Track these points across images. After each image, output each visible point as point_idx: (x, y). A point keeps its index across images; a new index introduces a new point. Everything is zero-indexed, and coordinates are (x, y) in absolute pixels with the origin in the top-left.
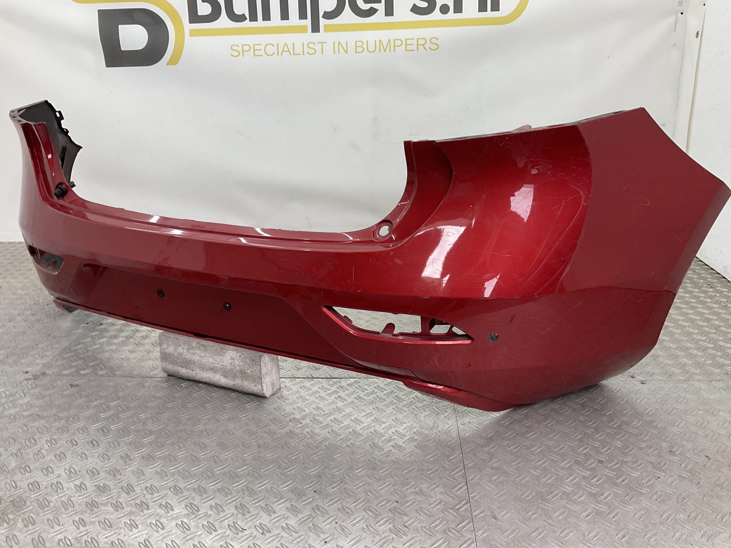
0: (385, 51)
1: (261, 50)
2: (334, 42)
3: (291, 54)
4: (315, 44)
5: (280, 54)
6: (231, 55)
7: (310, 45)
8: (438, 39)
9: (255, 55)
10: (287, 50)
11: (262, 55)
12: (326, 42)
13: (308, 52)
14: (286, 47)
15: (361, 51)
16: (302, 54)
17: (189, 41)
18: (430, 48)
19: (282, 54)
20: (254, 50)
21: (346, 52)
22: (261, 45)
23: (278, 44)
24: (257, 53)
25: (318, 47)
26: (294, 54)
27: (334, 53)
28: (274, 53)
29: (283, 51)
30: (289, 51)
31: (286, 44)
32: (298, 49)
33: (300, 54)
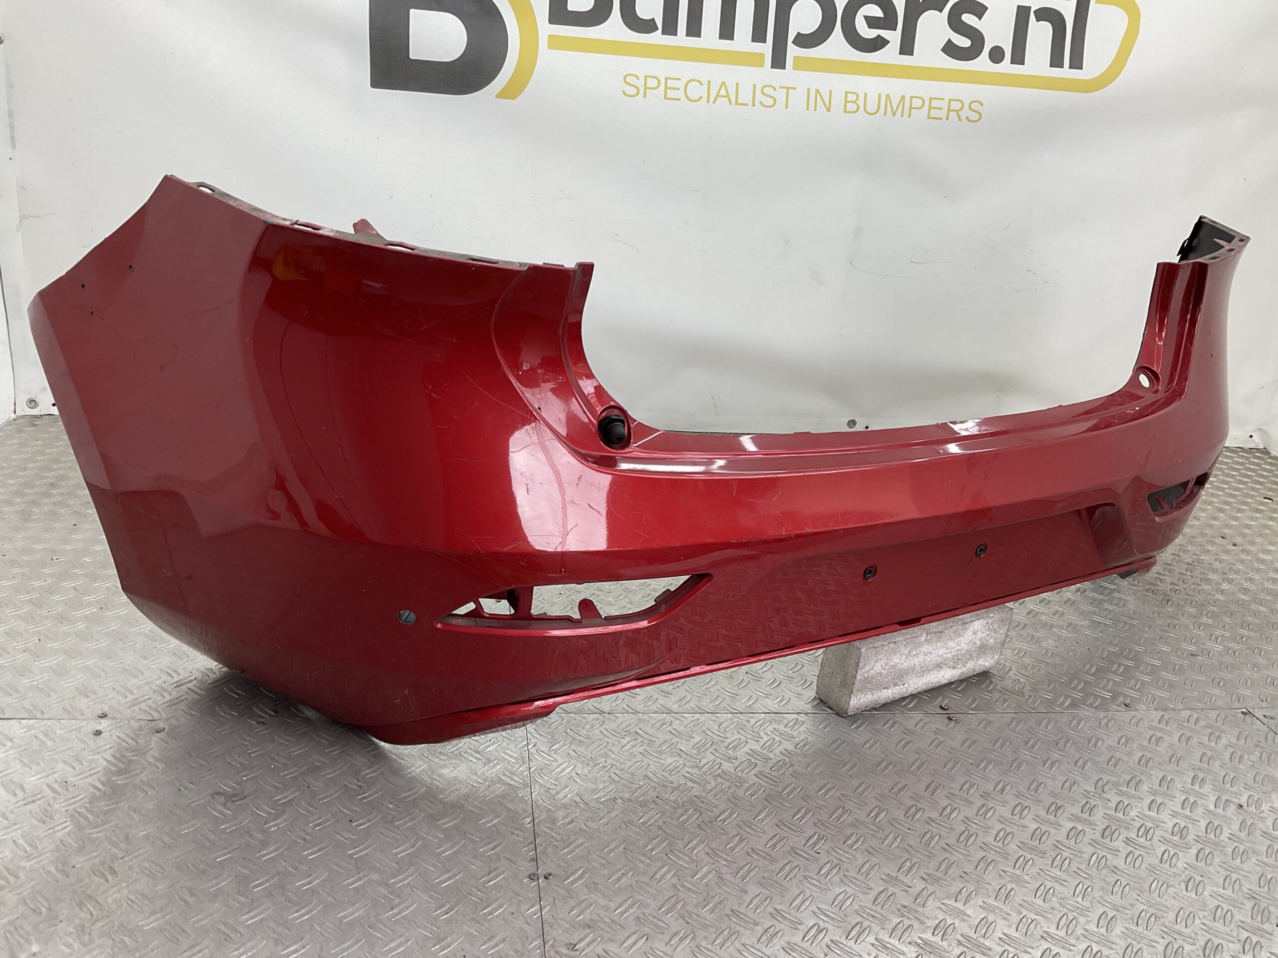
0: (894, 114)
1: (678, 89)
2: (809, 90)
3: (730, 103)
4: (775, 89)
5: (712, 100)
6: (624, 92)
7: (766, 90)
8: (982, 105)
9: (666, 98)
10: (725, 94)
11: (679, 100)
12: (795, 88)
13: (761, 103)
14: (723, 88)
15: (854, 110)
16: (750, 103)
17: (546, 57)
18: (967, 118)
19: (714, 102)
20: (666, 88)
21: (828, 110)
22: (680, 79)
23: (709, 82)
24: (670, 94)
25: (780, 95)
26: (737, 103)
27: (807, 109)
28: (701, 97)
29: (718, 95)
30: (728, 96)
31: (723, 83)
32: (745, 96)
33: (747, 105)
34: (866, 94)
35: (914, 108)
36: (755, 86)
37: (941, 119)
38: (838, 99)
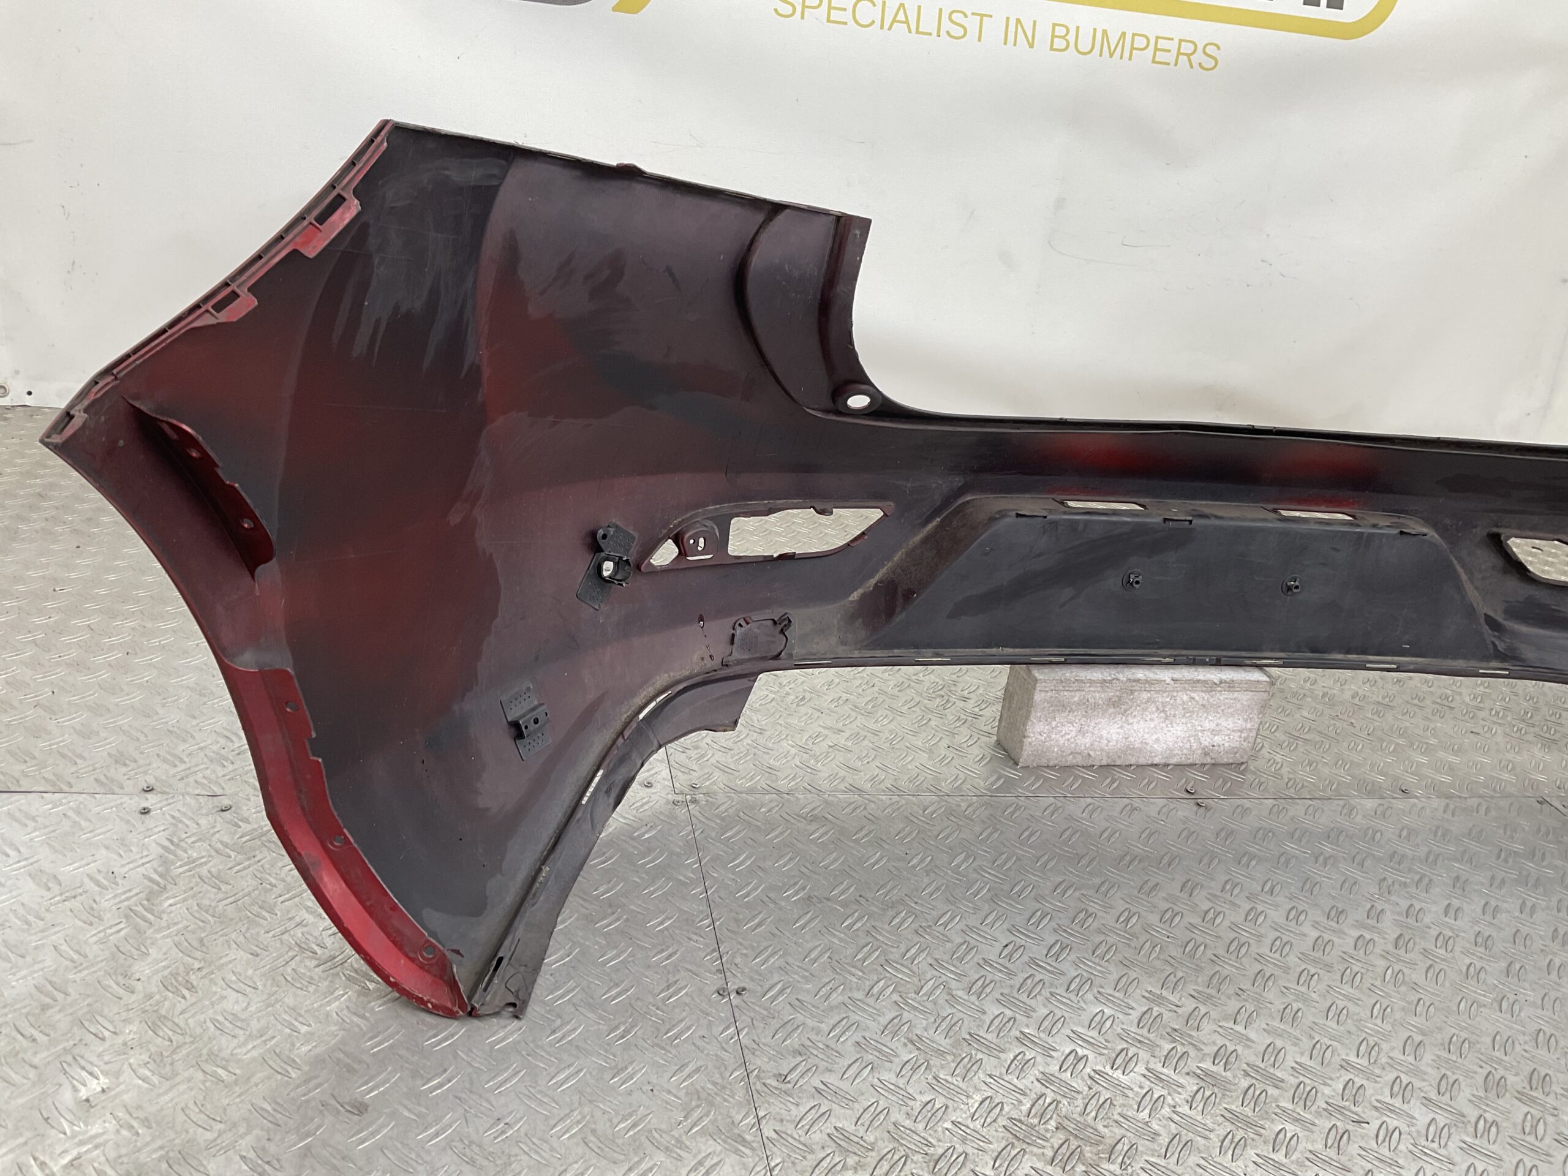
0: (1111, 56)
1: (845, 10)
2: (1008, 19)
3: (910, 32)
4: (966, 16)
5: (887, 26)
6: (776, 10)
7: (955, 16)
8: (1219, 48)
9: (829, 21)
10: (904, 19)
11: (845, 23)
12: (991, 16)
13: (948, 32)
14: (902, 11)
15: (1063, 48)
16: (935, 34)
18: (1200, 64)
19: (890, 29)
20: (830, 7)
21: (1031, 46)
23: (884, 2)
24: (835, 15)
25: (972, 24)
26: (918, 32)
27: (1005, 43)
28: (873, 22)
29: (894, 21)
30: (907, 22)
31: (902, 5)
32: (929, 23)
33: (930, 34)
34: (1078, 28)
35: (1137, 49)
36: (941, 10)
37: (1168, 64)
38: (1043, 33)
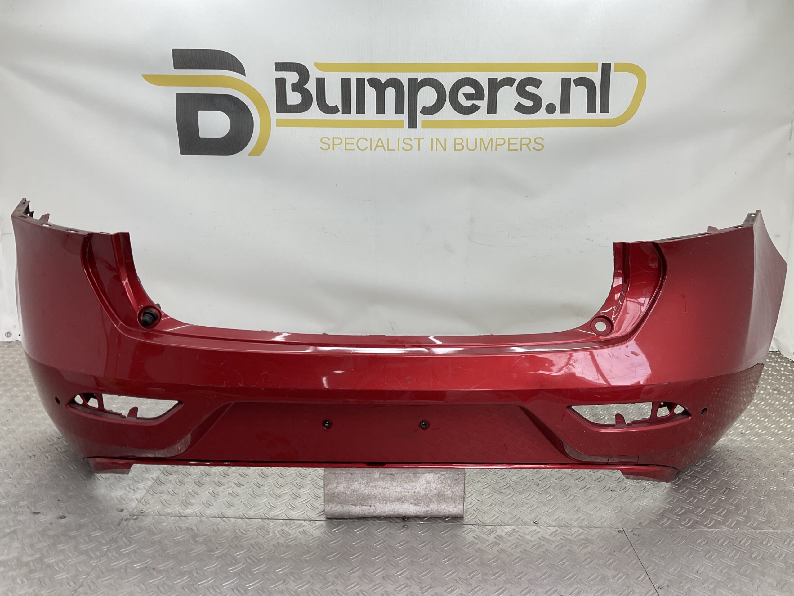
0: (486, 149)
1: (353, 144)
2: (432, 139)
3: (385, 150)
4: (411, 140)
5: (373, 148)
6: (321, 148)
7: (406, 141)
8: (543, 139)
9: (346, 149)
10: (381, 145)
11: (354, 150)
12: (423, 139)
13: (403, 148)
14: (380, 141)
15: (461, 149)
16: (397, 149)
17: (276, 131)
18: (534, 148)
19: (375, 150)
20: (346, 144)
21: (445, 149)
22: (354, 138)
23: (371, 139)
24: (348, 147)
25: (415, 143)
27: (432, 150)
28: (367, 148)
29: (377, 146)
30: (383, 146)
31: (380, 139)
32: (393, 144)
33: (395, 150)
34: (467, 139)
36: (399, 139)
37: (517, 150)
38: (450, 143)
